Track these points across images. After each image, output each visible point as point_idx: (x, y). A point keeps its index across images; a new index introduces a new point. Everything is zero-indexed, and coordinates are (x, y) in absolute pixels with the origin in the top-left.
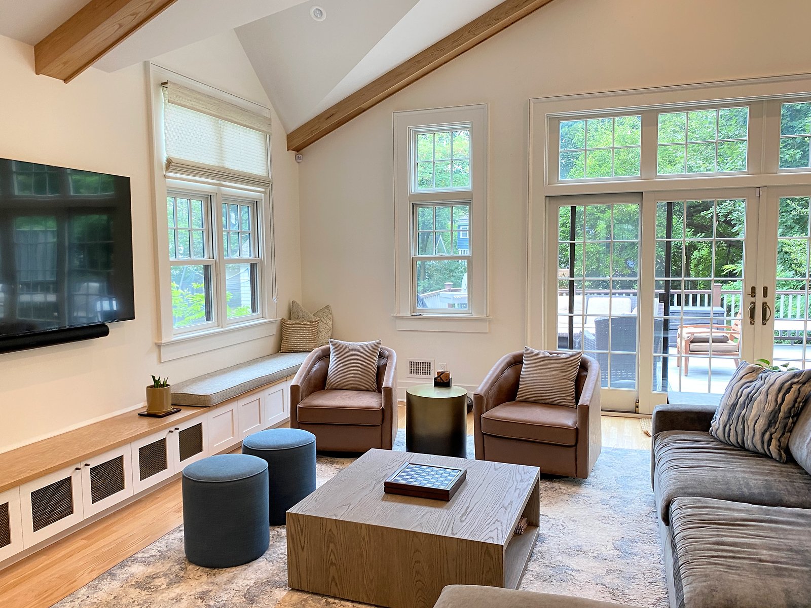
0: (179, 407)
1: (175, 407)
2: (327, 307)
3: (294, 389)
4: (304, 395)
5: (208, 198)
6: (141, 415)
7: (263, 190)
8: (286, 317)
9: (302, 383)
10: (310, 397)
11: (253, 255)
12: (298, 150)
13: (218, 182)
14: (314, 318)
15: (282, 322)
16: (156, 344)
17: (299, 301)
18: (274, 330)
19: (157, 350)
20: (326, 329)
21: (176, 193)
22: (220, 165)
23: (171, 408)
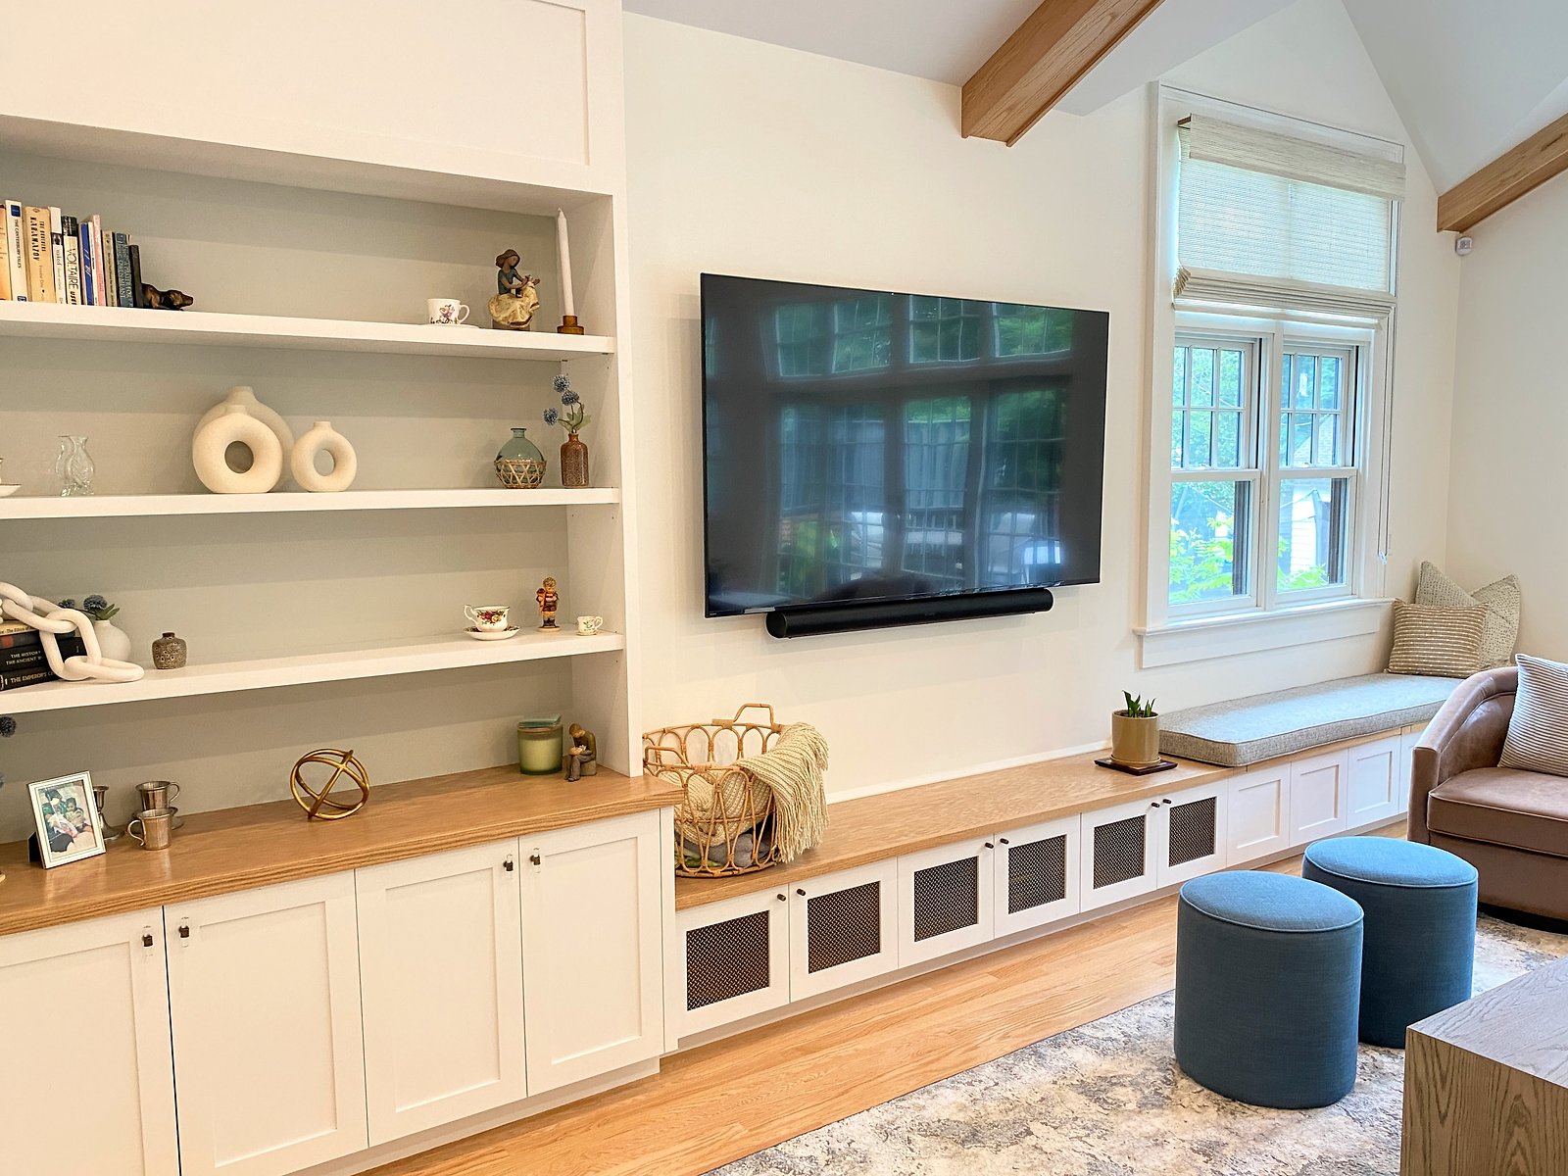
0: (1173, 760)
1: (1165, 758)
2: (1509, 580)
3: (1424, 759)
4: (1446, 774)
5: (1256, 346)
6: (1100, 764)
7: (1375, 321)
8: (1404, 597)
9: (1442, 747)
10: (1462, 778)
11: (1339, 462)
12: (1462, 228)
13: (1278, 310)
14: (1473, 602)
15: (1396, 609)
16: (1134, 632)
17: (1438, 563)
18: (1376, 623)
19: (1137, 644)
20: (1503, 629)
21: (1190, 339)
22: (1287, 275)
23: (1156, 760)
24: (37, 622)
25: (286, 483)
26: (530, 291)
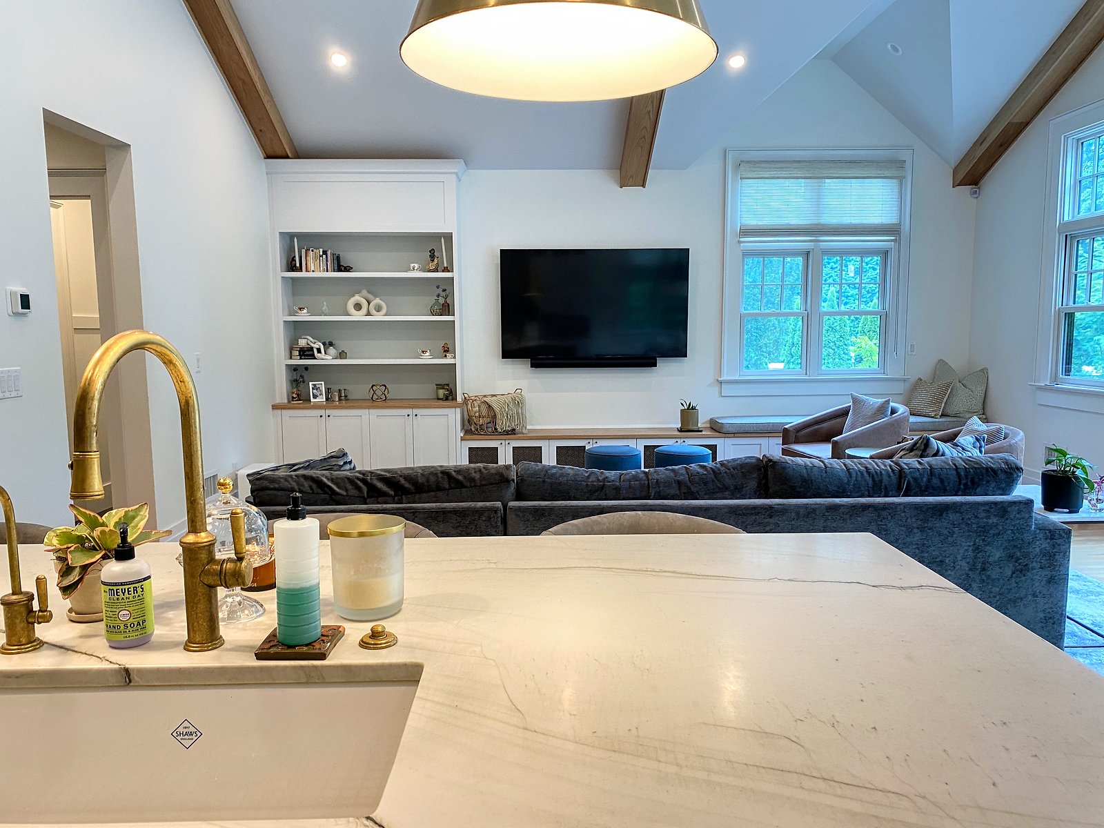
2: (984, 371)
7: (893, 238)
12: (974, 182)
13: (814, 238)
15: (920, 381)
18: (900, 388)
19: (719, 385)
20: (967, 395)
22: (816, 222)
24: (312, 345)
25: (369, 314)
26: (436, 260)
